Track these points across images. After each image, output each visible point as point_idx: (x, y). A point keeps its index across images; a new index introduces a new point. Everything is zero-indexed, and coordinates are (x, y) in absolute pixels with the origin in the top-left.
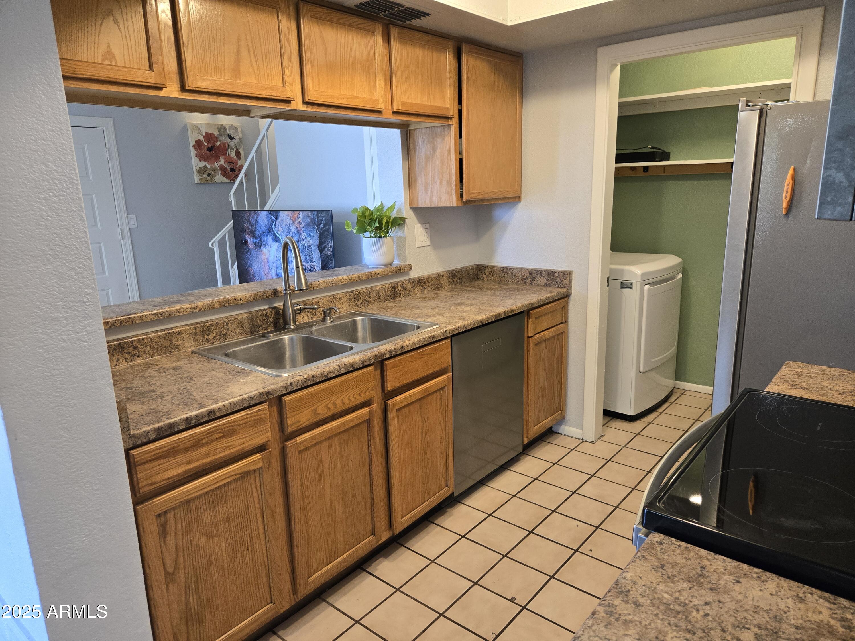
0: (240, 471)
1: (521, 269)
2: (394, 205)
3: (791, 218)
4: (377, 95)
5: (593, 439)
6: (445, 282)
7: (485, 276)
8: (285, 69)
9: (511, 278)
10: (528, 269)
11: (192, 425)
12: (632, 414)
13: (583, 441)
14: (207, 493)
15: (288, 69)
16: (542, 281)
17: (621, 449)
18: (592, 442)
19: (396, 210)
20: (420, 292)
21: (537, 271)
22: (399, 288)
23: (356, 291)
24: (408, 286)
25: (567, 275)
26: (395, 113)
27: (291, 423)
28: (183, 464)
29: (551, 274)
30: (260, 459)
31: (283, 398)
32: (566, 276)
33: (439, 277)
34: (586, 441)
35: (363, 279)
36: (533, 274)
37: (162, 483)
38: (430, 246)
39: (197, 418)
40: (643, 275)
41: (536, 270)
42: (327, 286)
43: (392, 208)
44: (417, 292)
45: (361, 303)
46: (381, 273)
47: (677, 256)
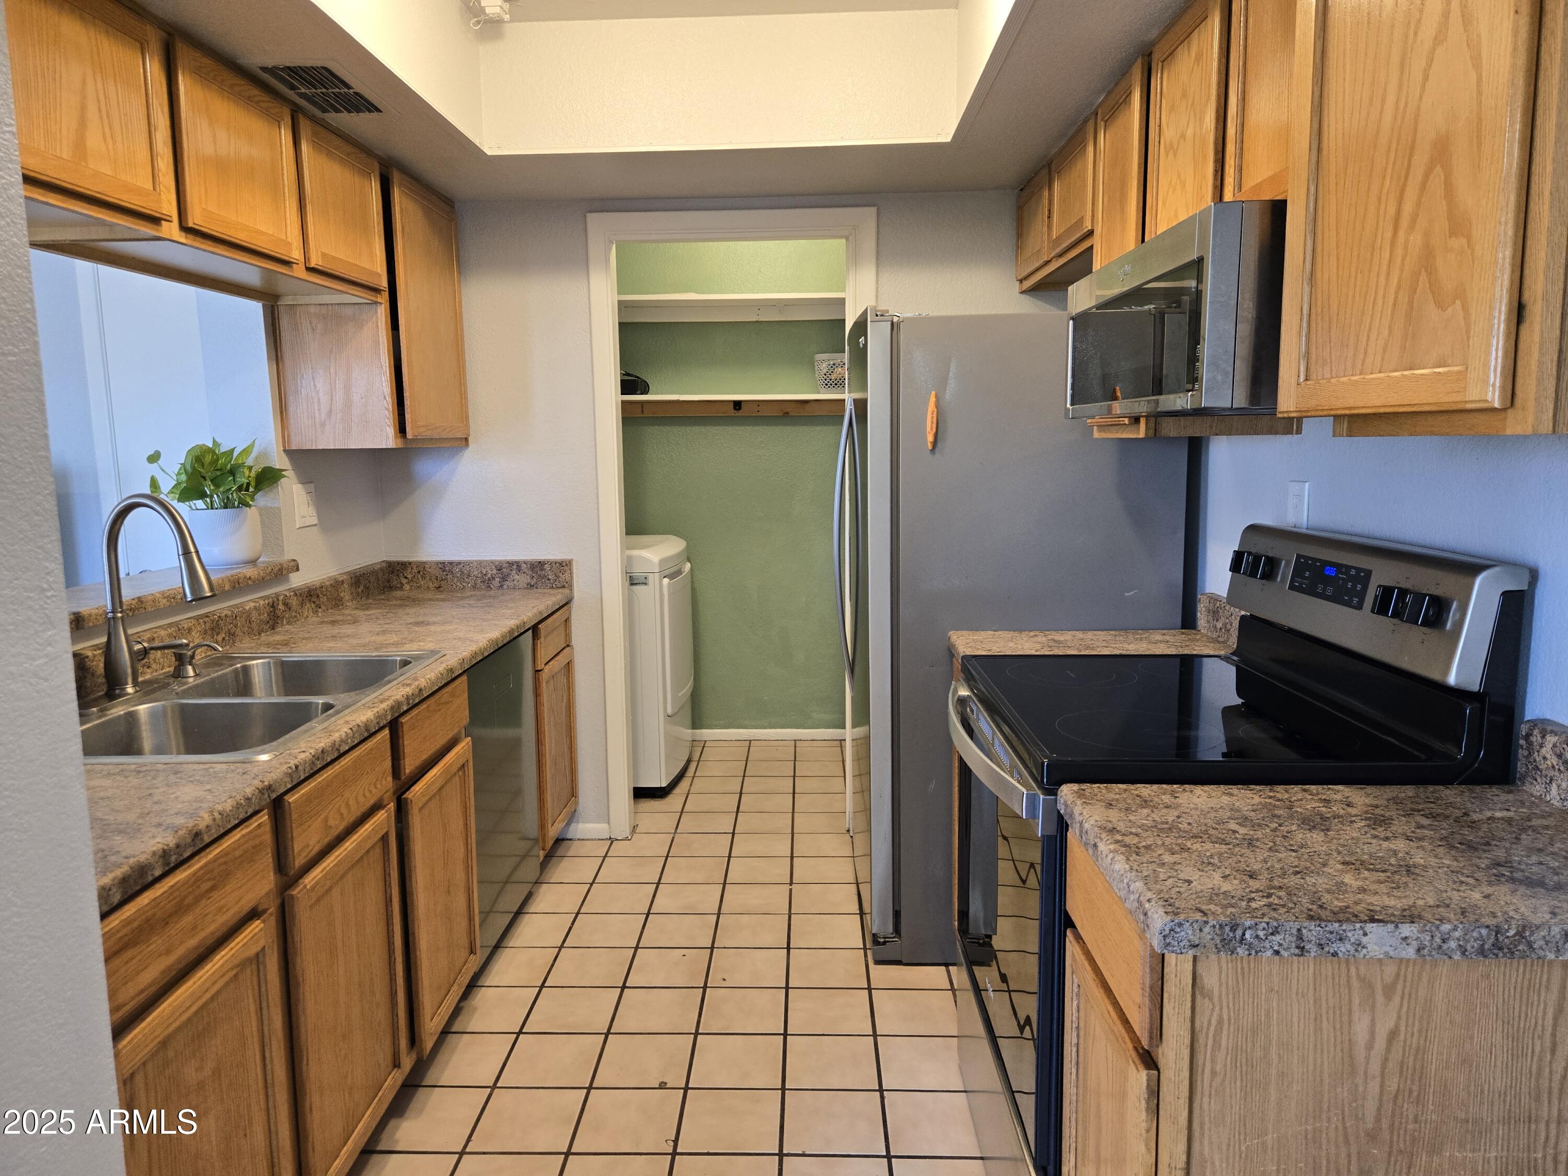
0: (236, 962)
1: (480, 563)
2: (252, 445)
3: (937, 455)
4: (289, 234)
5: (627, 833)
6: (346, 595)
7: (404, 581)
8: (159, 158)
9: (461, 580)
10: (493, 562)
11: (172, 865)
12: (664, 785)
13: (612, 840)
14: (189, 1020)
15: (162, 158)
16: (522, 579)
17: (673, 838)
18: (626, 839)
19: (253, 455)
20: (311, 614)
21: (511, 564)
22: (281, 607)
23: (214, 614)
24: (294, 602)
25: (564, 566)
26: (310, 270)
27: (299, 849)
28: (160, 956)
29: (538, 567)
30: (261, 930)
31: (286, 798)
32: (565, 568)
33: (337, 584)
34: (617, 840)
35: (227, 588)
36: (504, 570)
37: (132, 1003)
38: (316, 525)
39: (178, 850)
40: (662, 561)
41: (508, 563)
42: (168, 604)
43: (247, 451)
44: (306, 614)
45: (224, 639)
46: (252, 577)
47: (678, 536)
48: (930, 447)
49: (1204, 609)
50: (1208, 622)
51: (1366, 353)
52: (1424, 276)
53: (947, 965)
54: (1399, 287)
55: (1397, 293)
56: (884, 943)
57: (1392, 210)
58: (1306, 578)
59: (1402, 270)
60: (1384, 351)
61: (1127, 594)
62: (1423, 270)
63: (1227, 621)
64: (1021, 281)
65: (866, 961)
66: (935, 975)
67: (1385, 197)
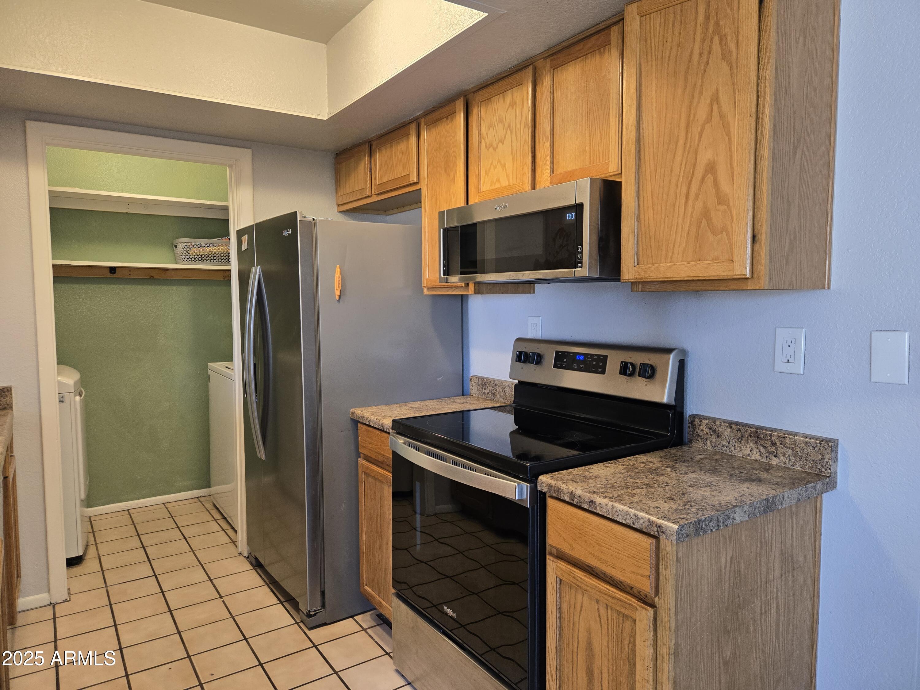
3: (341, 303)
5: (66, 596)
13: (54, 605)
17: (107, 590)
18: (66, 601)
32: (6, 393)
34: (57, 603)
40: (75, 384)
47: (68, 365)
48: (337, 298)
49: (475, 384)
50: (478, 390)
51: (673, 253)
52: (704, 222)
53: (352, 617)
54: (690, 224)
55: (689, 227)
56: (315, 614)
57: (684, 190)
58: (565, 362)
59: (692, 217)
60: (683, 253)
61: (438, 379)
62: (704, 218)
63: (493, 388)
64: (338, 205)
65: (302, 630)
66: (348, 625)
67: (680, 185)
